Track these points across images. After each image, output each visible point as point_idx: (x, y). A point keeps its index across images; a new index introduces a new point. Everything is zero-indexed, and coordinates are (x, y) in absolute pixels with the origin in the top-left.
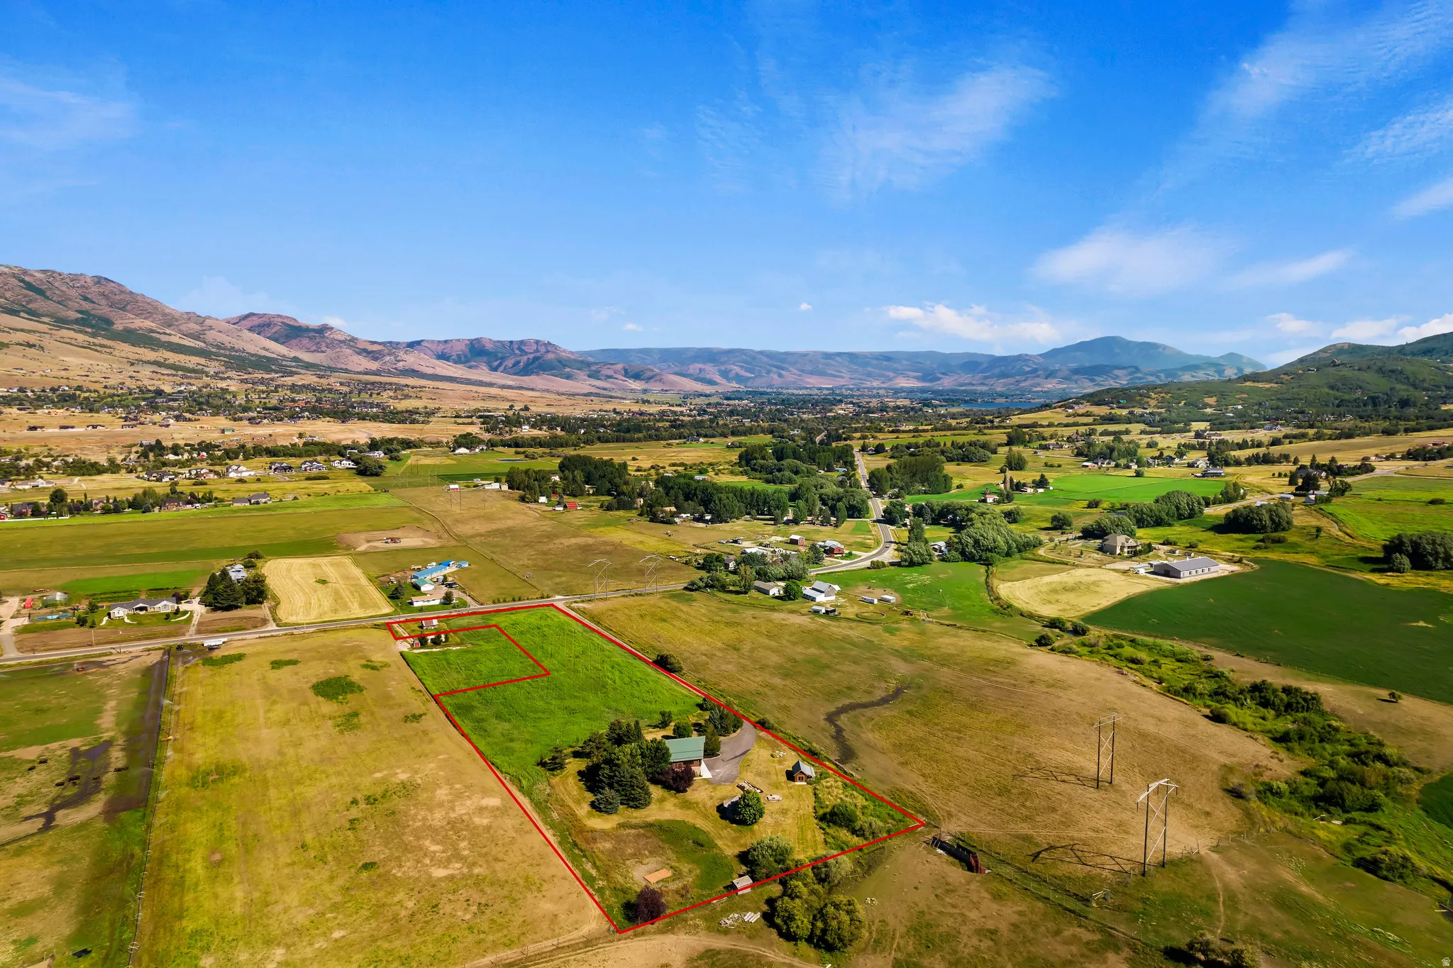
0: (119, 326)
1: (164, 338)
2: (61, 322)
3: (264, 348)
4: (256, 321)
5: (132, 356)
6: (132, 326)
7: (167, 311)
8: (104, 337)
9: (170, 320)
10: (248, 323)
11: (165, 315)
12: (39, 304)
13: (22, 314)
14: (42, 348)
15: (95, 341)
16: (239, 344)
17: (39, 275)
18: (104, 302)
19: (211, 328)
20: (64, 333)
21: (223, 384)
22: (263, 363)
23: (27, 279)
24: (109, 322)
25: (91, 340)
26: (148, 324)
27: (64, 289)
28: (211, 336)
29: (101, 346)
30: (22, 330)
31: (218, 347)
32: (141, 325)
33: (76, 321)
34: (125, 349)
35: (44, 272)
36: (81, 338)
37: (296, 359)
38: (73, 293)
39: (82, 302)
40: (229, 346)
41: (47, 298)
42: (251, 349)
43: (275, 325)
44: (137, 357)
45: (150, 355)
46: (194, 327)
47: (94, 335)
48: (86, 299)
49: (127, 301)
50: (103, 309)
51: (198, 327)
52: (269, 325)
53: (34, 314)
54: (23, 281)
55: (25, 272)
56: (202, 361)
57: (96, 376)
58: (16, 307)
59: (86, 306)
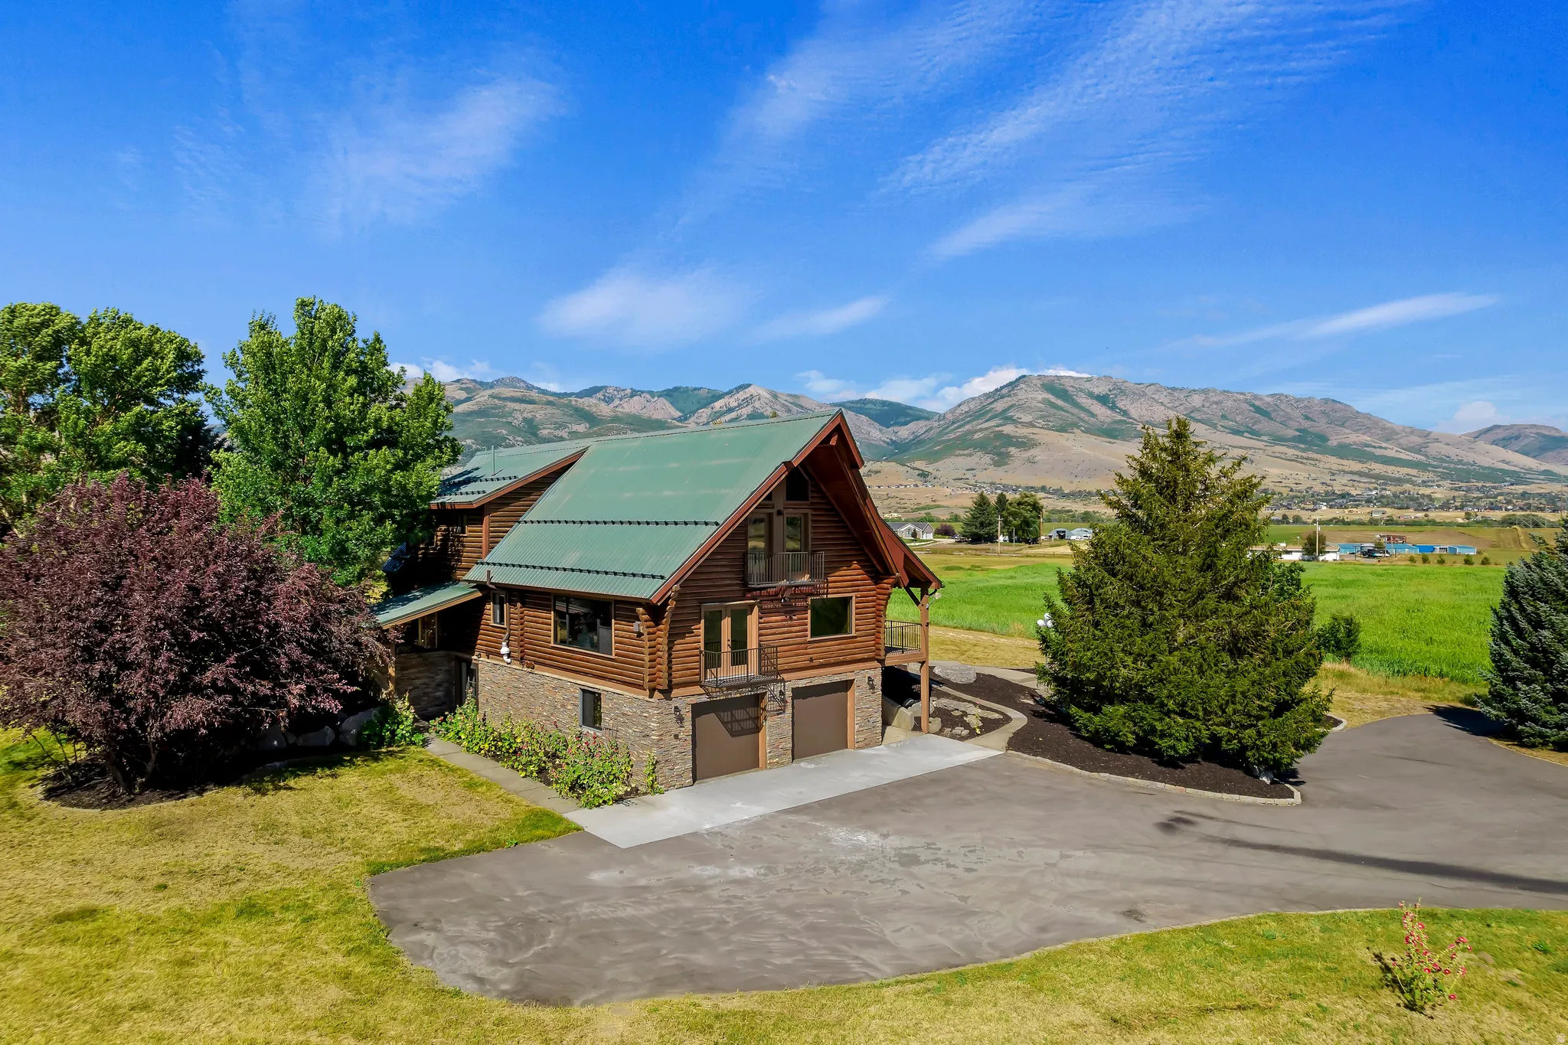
0: (1333, 442)
1: (1378, 452)
2: (1279, 440)
3: (1503, 461)
4: (1501, 434)
5: (1335, 467)
6: (1347, 441)
7: (1388, 425)
8: (1314, 451)
9: (1389, 434)
10: (1491, 436)
11: (1384, 429)
12: (1264, 425)
13: (1246, 434)
14: (1252, 462)
15: (1304, 455)
16: (1469, 457)
17: (1269, 399)
18: (1324, 420)
19: (1437, 440)
20: (1278, 448)
21: (1427, 491)
22: (1494, 475)
23: (1257, 403)
24: (1324, 438)
25: (1300, 454)
26: (1366, 438)
27: (1289, 410)
28: (1434, 449)
29: (1307, 459)
30: (1241, 447)
31: (1442, 460)
32: (1356, 439)
33: (1294, 439)
34: (1333, 462)
35: (1272, 396)
36: (1291, 452)
37: (1546, 472)
38: (1297, 413)
39: (1302, 421)
40: (1455, 459)
41: (1272, 419)
42: (1485, 461)
43: (1527, 436)
44: (1341, 467)
45: (1355, 466)
46: (1416, 440)
47: (1304, 450)
48: (1307, 418)
49: (1347, 418)
50: (1321, 426)
51: (1421, 440)
52: (1517, 438)
53: (1255, 434)
54: (1253, 405)
55: (1256, 397)
56: (1414, 472)
57: (1291, 483)
58: (1242, 429)
59: (1306, 424)
